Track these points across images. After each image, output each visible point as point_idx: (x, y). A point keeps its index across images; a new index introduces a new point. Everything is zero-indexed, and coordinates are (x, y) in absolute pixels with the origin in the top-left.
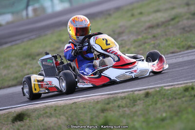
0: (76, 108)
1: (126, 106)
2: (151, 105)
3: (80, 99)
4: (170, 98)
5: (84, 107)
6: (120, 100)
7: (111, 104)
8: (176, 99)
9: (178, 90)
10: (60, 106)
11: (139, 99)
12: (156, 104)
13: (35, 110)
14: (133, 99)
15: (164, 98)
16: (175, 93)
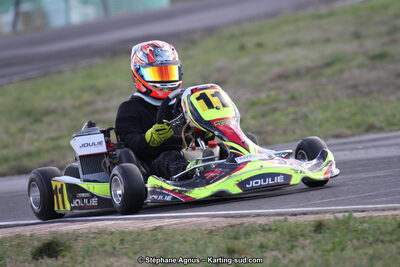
0: (166, 240)
1: (277, 247)
2: (333, 250)
3: (166, 222)
4: (371, 239)
5: (185, 241)
6: (261, 234)
7: (243, 240)
8: (382, 242)
9: (384, 223)
10: (131, 233)
11: (302, 236)
12: (343, 250)
13: (76, 236)
14: (290, 233)
15: (358, 239)
16: (379, 229)
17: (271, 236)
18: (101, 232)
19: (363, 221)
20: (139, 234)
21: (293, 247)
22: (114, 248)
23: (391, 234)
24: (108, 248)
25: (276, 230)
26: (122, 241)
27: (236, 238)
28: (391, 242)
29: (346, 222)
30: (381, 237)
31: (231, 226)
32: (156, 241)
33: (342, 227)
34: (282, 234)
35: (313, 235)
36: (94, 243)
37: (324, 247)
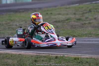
17: (45, 58)
18: (7, 54)
19: (67, 57)
20: (16, 55)
21: (50, 61)
22: (9, 58)
23: (72, 60)
24: (8, 57)
25: (47, 57)
26: (11, 56)
27: (37, 58)
28: (72, 62)
29: (62, 57)
30: (70, 61)
31: (37, 55)
32: (19, 57)
33: (62, 58)
34: (48, 58)
35: (55, 59)
36: (5, 56)
37: (57, 62)
